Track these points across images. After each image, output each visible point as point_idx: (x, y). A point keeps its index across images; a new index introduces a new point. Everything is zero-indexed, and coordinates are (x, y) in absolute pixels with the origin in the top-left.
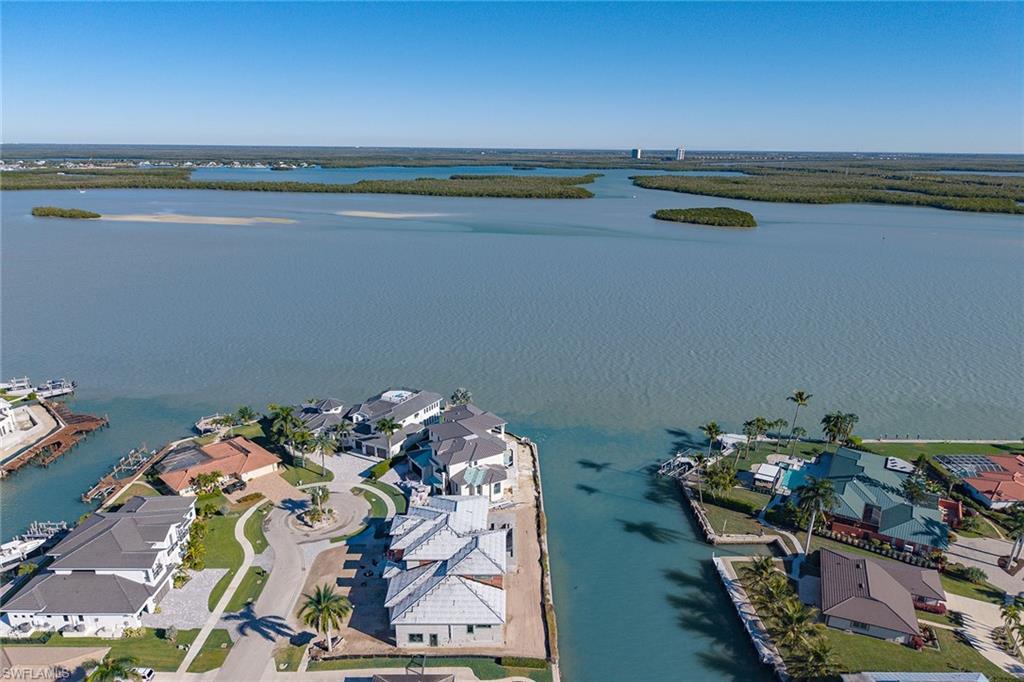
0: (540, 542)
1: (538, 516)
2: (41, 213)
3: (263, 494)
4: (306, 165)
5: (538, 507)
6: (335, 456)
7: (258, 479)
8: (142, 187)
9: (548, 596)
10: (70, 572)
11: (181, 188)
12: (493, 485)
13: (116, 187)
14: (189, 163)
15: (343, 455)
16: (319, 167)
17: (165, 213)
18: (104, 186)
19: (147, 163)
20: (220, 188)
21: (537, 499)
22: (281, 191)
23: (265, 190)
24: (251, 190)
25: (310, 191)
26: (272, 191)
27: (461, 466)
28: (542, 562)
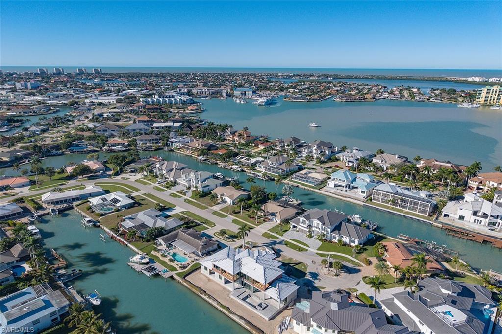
0: (240, 317)
28: (228, 309)
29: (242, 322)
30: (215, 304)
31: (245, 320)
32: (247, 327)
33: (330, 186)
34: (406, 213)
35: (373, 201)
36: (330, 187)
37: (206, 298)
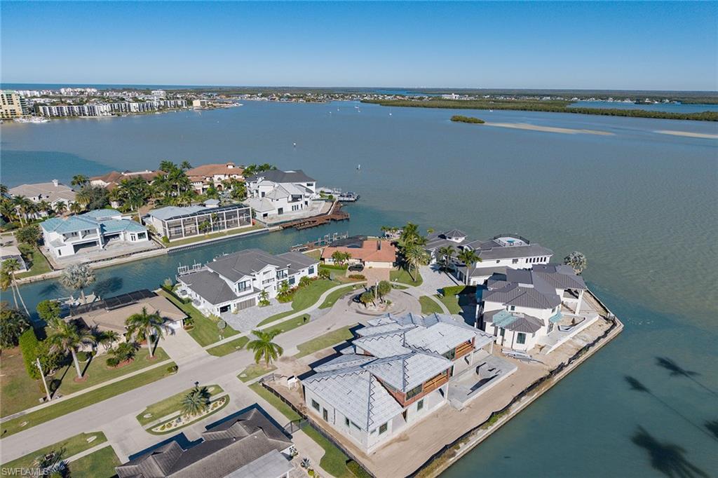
0: (514, 400)
1: (542, 380)
2: (455, 119)
3: (366, 277)
4: (667, 101)
5: (553, 373)
6: (437, 272)
7: (375, 269)
8: (529, 110)
9: (461, 445)
10: (212, 271)
11: (553, 111)
12: (517, 333)
13: (513, 109)
14: (576, 98)
15: (443, 273)
16: (679, 103)
17: (526, 124)
18: (506, 109)
19: (549, 98)
20: (580, 112)
21: (561, 367)
22: (626, 116)
23: (613, 115)
24: (602, 114)
25: (650, 117)
26: (618, 115)
27: (498, 306)
28: (494, 416)
29: (526, 400)
30: (482, 434)
31: (522, 394)
32: (535, 395)
33: (63, 255)
34: (229, 233)
35: (171, 241)
36: (66, 257)
37: (463, 448)
